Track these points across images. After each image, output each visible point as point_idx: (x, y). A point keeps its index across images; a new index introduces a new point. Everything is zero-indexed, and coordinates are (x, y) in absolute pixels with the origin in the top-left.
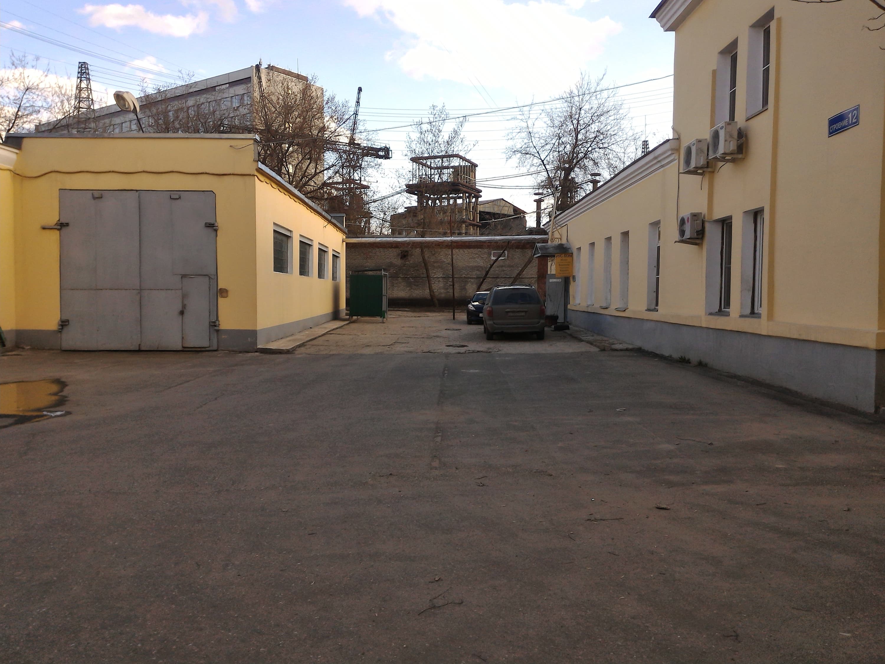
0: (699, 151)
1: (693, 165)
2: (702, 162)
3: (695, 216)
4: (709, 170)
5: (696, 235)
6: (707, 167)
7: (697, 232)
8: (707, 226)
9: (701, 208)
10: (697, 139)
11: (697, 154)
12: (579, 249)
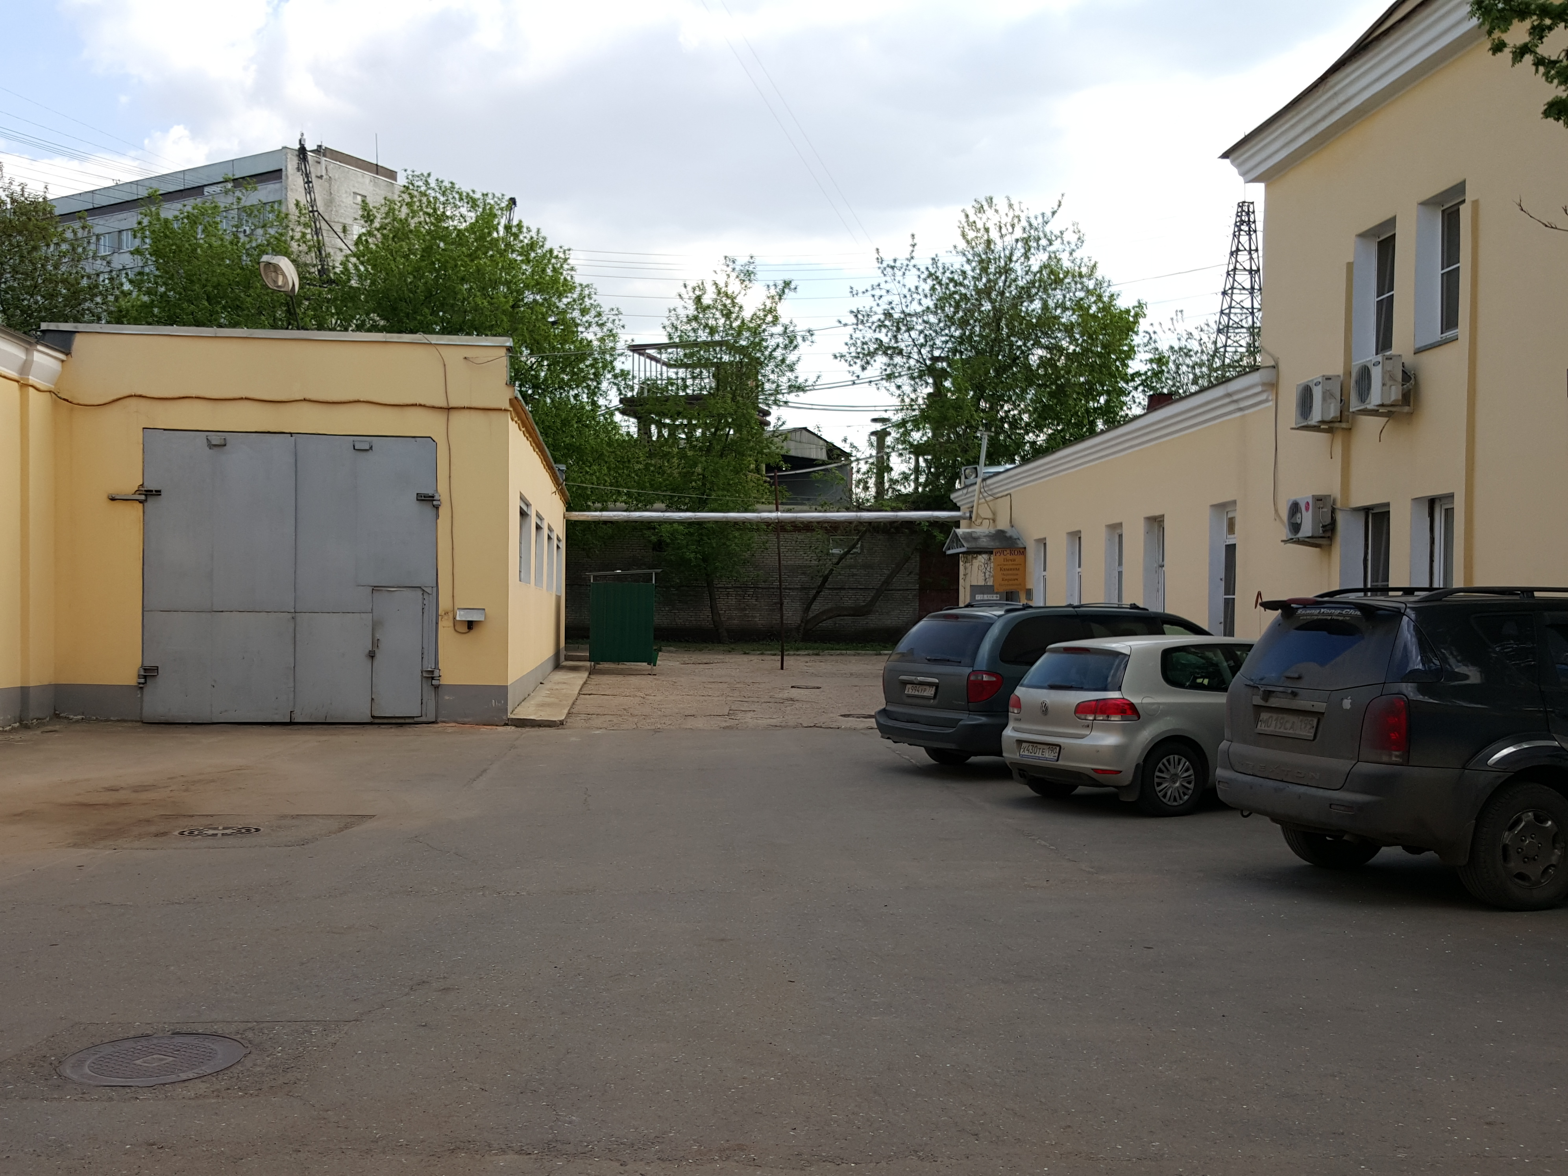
0: (1327, 395)
1: (1316, 416)
2: (1333, 412)
3: (1318, 499)
4: (1344, 425)
5: (1321, 532)
6: (1340, 421)
7: (1323, 526)
8: (1340, 517)
9: (1332, 487)
10: (1324, 376)
11: (1324, 399)
12: (1043, 542)
